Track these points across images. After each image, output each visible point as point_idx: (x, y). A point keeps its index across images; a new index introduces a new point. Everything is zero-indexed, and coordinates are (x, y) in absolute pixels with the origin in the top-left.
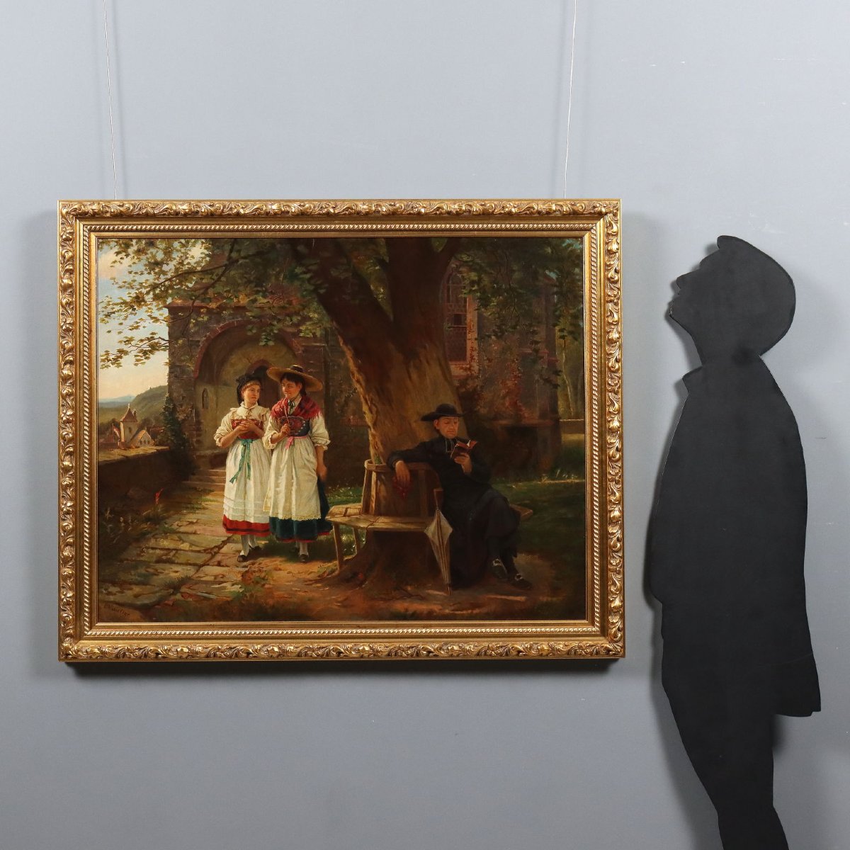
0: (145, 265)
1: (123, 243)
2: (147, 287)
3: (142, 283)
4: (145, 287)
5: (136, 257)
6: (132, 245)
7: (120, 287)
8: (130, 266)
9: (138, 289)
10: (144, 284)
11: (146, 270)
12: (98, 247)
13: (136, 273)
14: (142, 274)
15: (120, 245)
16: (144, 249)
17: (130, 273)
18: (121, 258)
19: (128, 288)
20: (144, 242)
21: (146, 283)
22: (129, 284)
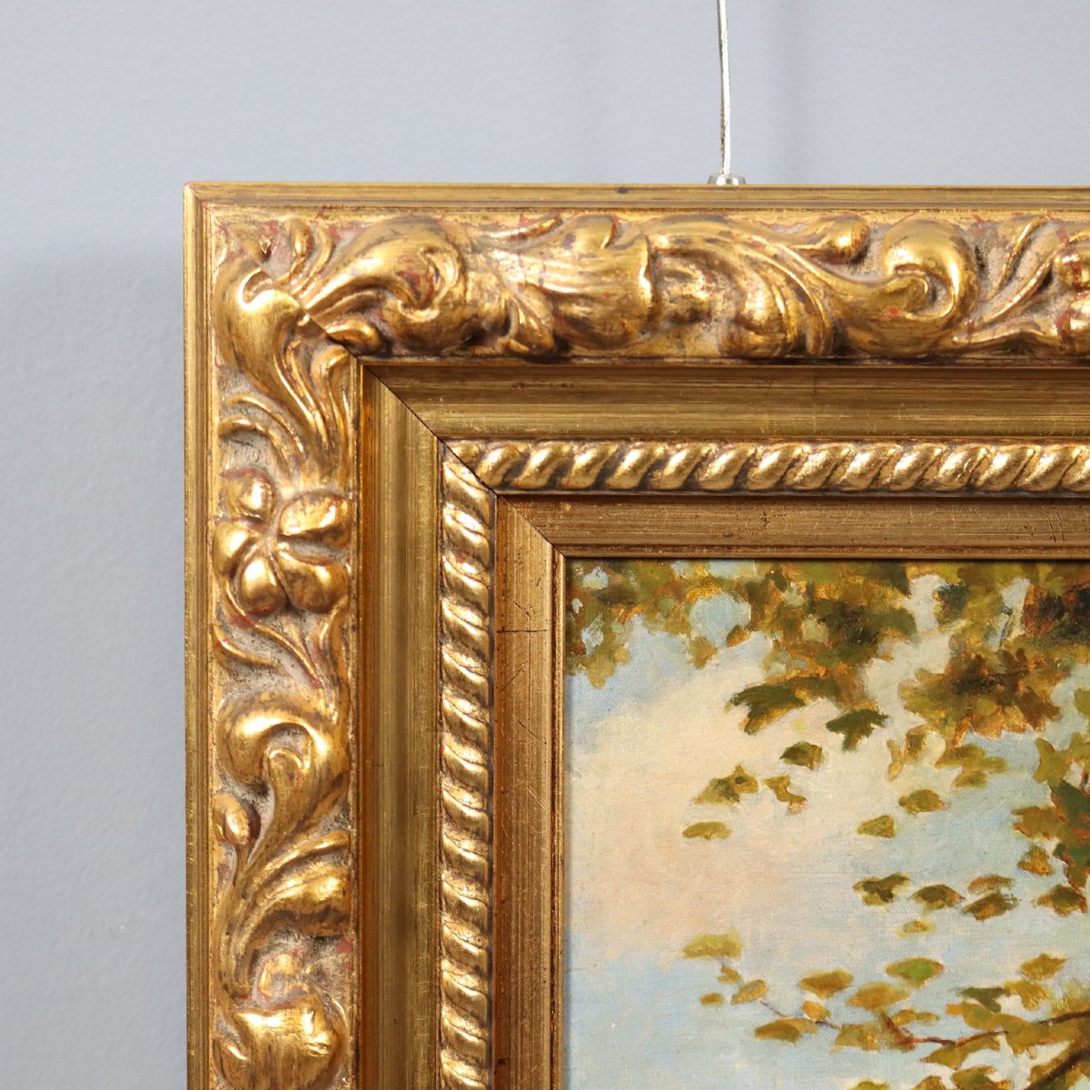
0: (1030, 820)
1: (813, 605)
2: (1044, 1031)
3: (988, 997)
4: (1023, 1036)
5: (936, 743)
6: (905, 624)
7: (783, 1031)
8: (882, 827)
9: (950, 1050)
10: (1010, 1005)
11: (1033, 863)
12: (574, 648)
13: (936, 896)
14: (993, 903)
15: (788, 623)
16: (1015, 664)
17: (881, 890)
18: (797, 754)
19: (853, 1035)
20: (1016, 593)
21: (1029, 992)
22: (872, 998)
